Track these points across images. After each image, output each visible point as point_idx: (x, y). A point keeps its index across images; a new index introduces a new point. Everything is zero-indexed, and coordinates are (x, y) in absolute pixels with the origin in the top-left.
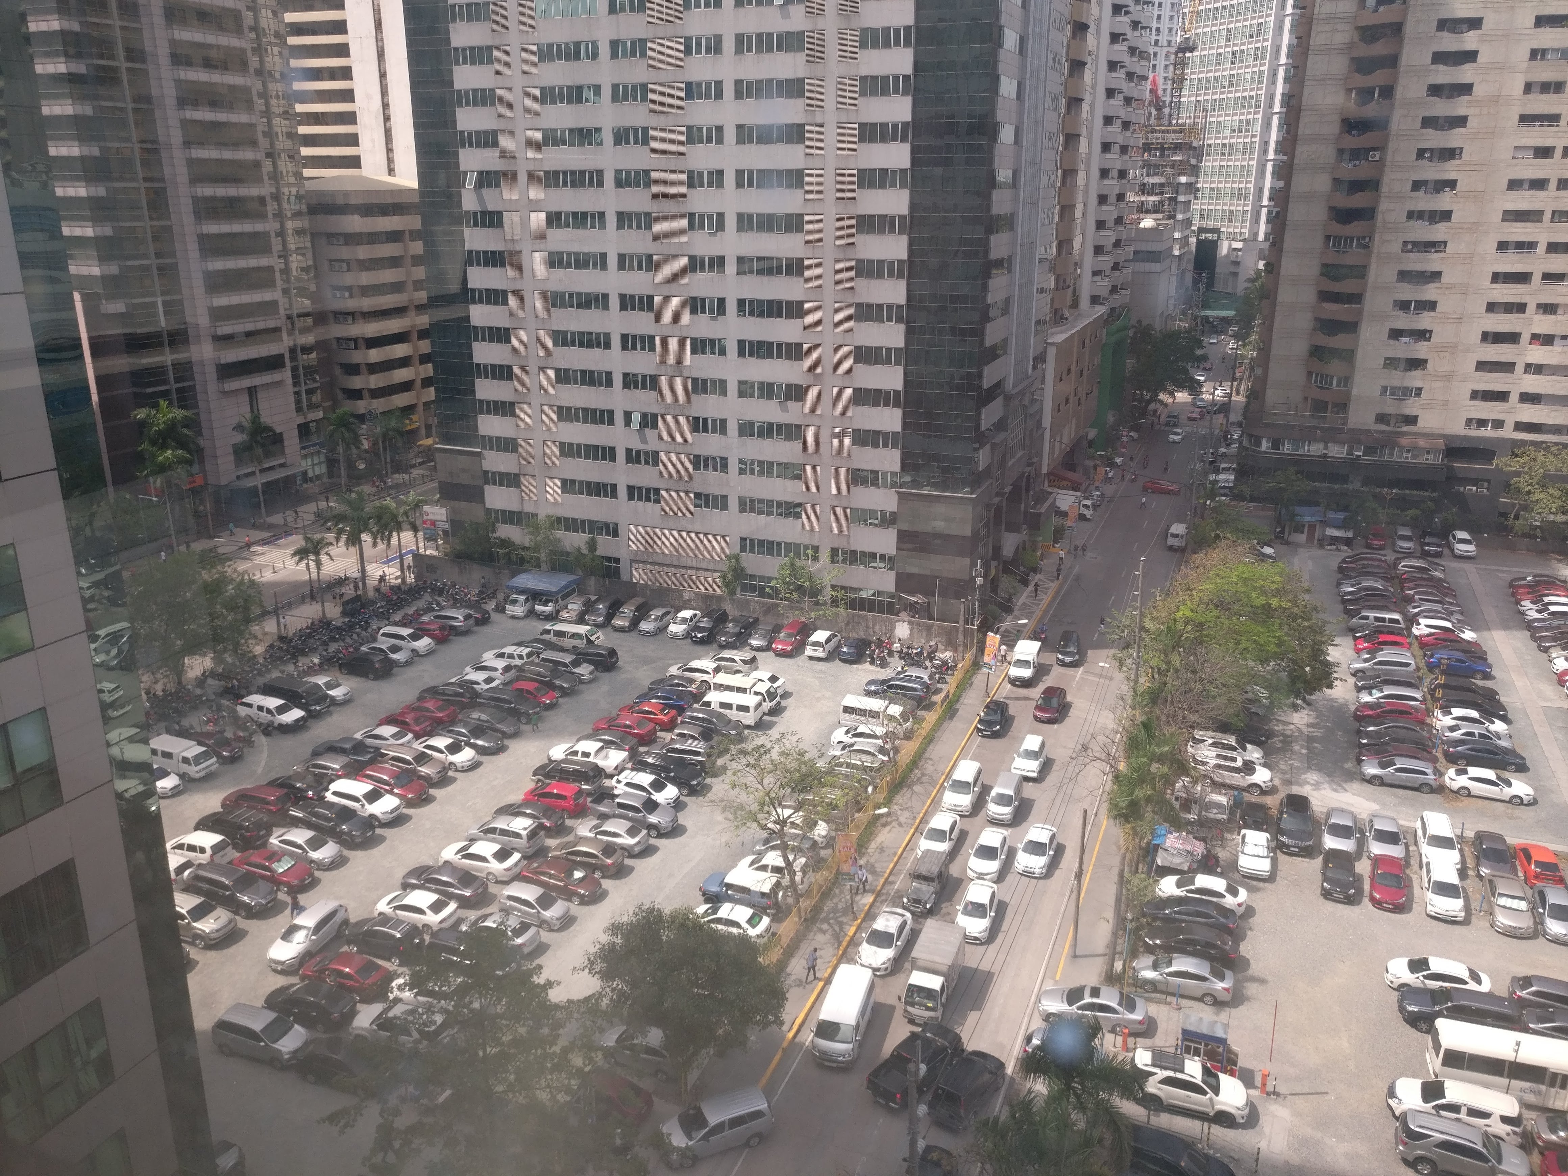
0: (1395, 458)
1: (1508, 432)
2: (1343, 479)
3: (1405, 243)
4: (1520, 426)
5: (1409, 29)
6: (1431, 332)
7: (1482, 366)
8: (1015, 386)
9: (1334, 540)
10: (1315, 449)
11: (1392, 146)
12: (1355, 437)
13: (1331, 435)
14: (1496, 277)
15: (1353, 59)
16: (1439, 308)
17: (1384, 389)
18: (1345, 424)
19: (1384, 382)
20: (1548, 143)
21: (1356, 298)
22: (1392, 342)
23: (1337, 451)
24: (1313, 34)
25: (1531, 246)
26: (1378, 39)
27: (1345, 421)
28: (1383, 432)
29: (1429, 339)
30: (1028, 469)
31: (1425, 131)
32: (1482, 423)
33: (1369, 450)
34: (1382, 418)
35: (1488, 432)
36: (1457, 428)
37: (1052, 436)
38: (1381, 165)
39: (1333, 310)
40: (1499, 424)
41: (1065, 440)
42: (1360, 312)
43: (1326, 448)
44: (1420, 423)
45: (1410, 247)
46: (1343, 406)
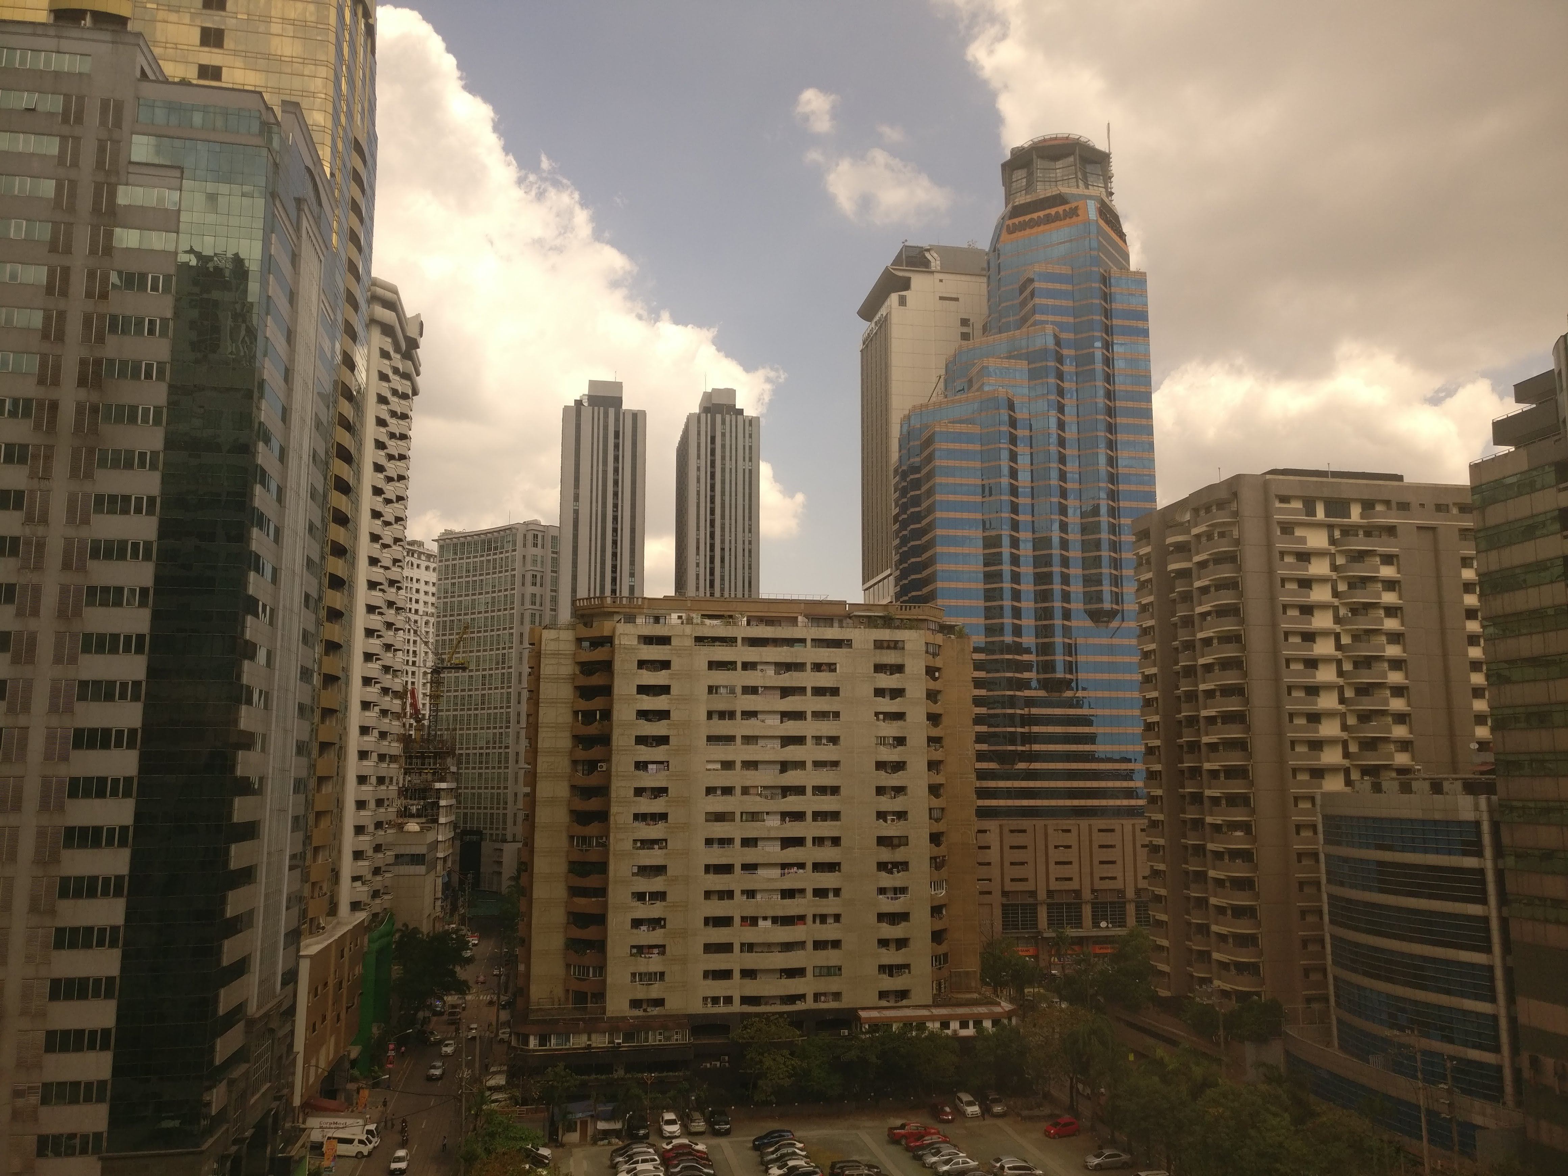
0: (651, 1042)
1: (736, 1007)
2: (607, 1068)
3: (635, 841)
4: (745, 1000)
5: (617, 666)
6: (665, 919)
7: (709, 948)
8: (259, 1007)
9: (606, 1134)
10: (578, 1041)
11: (615, 758)
12: (615, 1026)
13: (592, 1026)
14: (708, 869)
15: (576, 687)
16: (669, 898)
17: (633, 975)
18: (604, 1013)
19: (632, 969)
20: (730, 758)
21: (602, 892)
22: (635, 931)
23: (600, 1041)
24: (542, 666)
25: (729, 841)
26: (595, 673)
27: (604, 1009)
28: (638, 1017)
29: (664, 927)
30: (275, 1105)
31: (639, 747)
32: (715, 1000)
33: (628, 1037)
34: (635, 1004)
35: (721, 1009)
36: (697, 1007)
37: (306, 1061)
38: (608, 774)
39: (583, 904)
40: (728, 1000)
41: (323, 1064)
42: (605, 905)
43: (589, 1039)
44: (668, 1005)
45: (639, 844)
46: (600, 996)
